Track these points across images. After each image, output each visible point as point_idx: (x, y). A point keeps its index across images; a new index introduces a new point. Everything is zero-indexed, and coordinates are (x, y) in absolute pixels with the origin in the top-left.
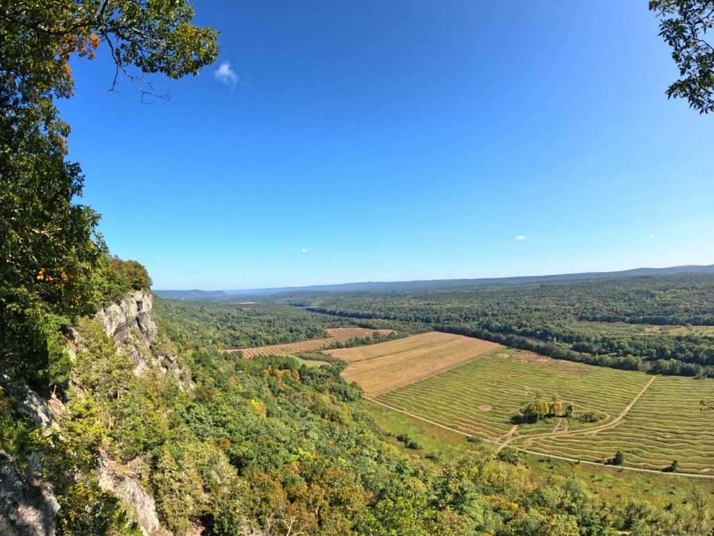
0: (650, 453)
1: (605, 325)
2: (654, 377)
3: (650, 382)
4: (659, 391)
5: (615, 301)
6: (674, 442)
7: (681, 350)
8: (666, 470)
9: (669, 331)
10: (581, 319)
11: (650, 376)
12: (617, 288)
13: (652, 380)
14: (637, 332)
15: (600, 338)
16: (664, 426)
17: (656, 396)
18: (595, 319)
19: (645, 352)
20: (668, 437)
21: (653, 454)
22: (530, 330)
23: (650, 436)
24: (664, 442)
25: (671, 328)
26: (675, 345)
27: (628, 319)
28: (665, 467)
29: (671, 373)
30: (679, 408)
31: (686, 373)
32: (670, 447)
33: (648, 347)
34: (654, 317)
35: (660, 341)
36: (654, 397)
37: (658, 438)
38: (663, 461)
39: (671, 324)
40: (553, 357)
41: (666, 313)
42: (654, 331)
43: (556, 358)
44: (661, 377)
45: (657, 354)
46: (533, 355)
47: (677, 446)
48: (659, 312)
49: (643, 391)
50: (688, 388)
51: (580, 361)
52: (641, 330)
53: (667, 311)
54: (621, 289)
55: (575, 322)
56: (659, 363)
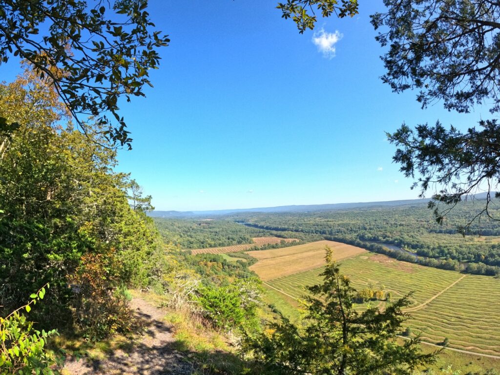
0: (433, 331)
1: (447, 236)
2: (464, 276)
3: (460, 280)
4: (463, 286)
5: (459, 217)
6: (454, 325)
7: (492, 256)
8: (439, 344)
9: (492, 241)
10: (431, 231)
11: (462, 274)
12: (463, 208)
13: (462, 278)
14: (467, 241)
15: (437, 245)
16: (454, 312)
17: (459, 290)
18: (441, 232)
19: (466, 256)
20: (452, 320)
21: (435, 332)
22: (391, 239)
23: (439, 319)
24: (448, 324)
25: (494, 238)
26: (489, 252)
27: (464, 231)
28: (439, 341)
29: (478, 272)
30: (473, 299)
31: (489, 273)
32: (450, 328)
33: (469, 253)
34: (483, 230)
35: (479, 248)
36: (457, 291)
37: (445, 321)
38: (440, 337)
39: (495, 235)
40: (398, 260)
41: (494, 227)
42: (481, 240)
43: (400, 260)
44: (469, 276)
45: (474, 258)
46: (385, 257)
47: (456, 328)
48: (488, 226)
49: (452, 286)
50: (486, 285)
51: (416, 263)
52: (472, 240)
53: (495, 225)
54: (465, 208)
55: (426, 234)
56: (470, 265)
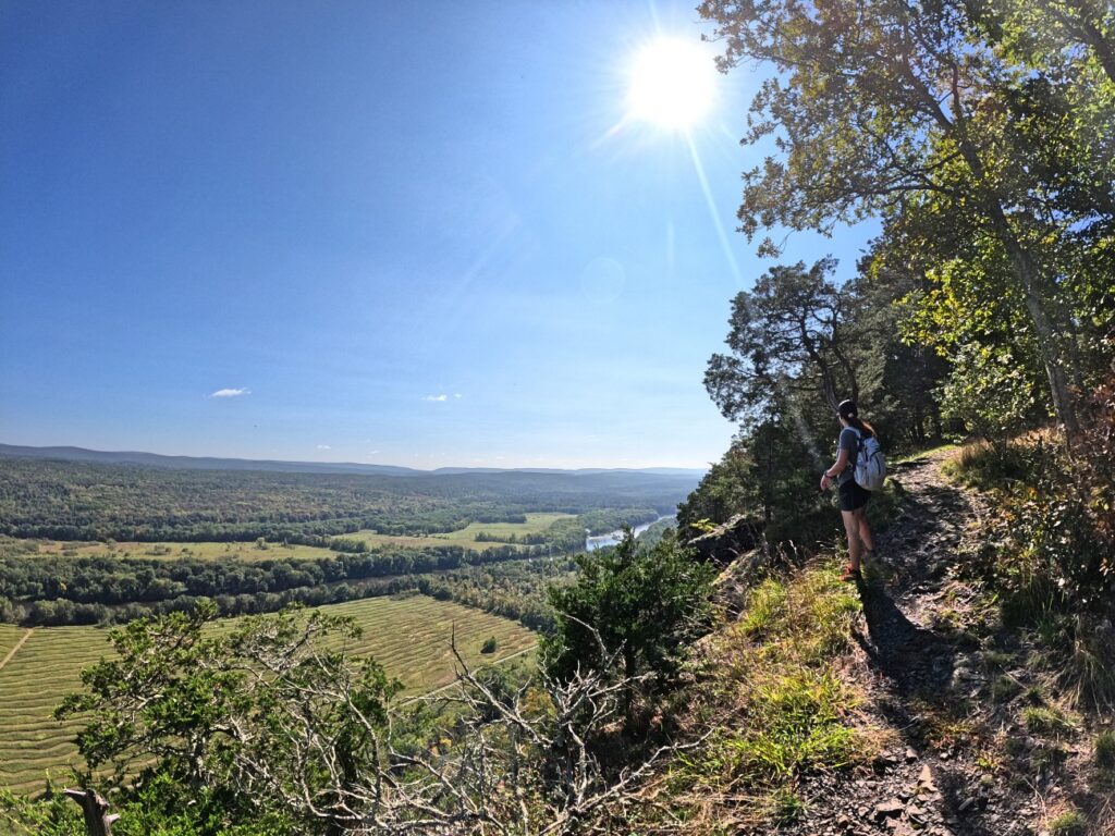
0: (10, 775)
2: (30, 631)
3: (22, 641)
4: (35, 655)
6: (50, 746)
7: (83, 582)
9: (77, 551)
11: (23, 630)
12: (11, 474)
13: (26, 637)
14: (23, 553)
16: (35, 719)
17: (28, 666)
19: (24, 586)
20: (41, 737)
21: (16, 775)
23: (10, 744)
24: (35, 748)
25: (80, 546)
26: (76, 574)
27: (15, 528)
28: (36, 794)
29: (59, 620)
30: (65, 680)
31: (84, 619)
32: (44, 756)
33: (30, 579)
34: (57, 527)
35: (52, 567)
36: (22, 668)
37: (24, 743)
38: (34, 783)
39: (84, 539)
41: (80, 522)
42: (52, 550)
44: (41, 630)
45: (44, 589)
47: (57, 752)
48: (68, 519)
49: (7, 659)
50: (83, 644)
52: (32, 549)
53: (82, 519)
54: (16, 476)
56: (37, 607)
